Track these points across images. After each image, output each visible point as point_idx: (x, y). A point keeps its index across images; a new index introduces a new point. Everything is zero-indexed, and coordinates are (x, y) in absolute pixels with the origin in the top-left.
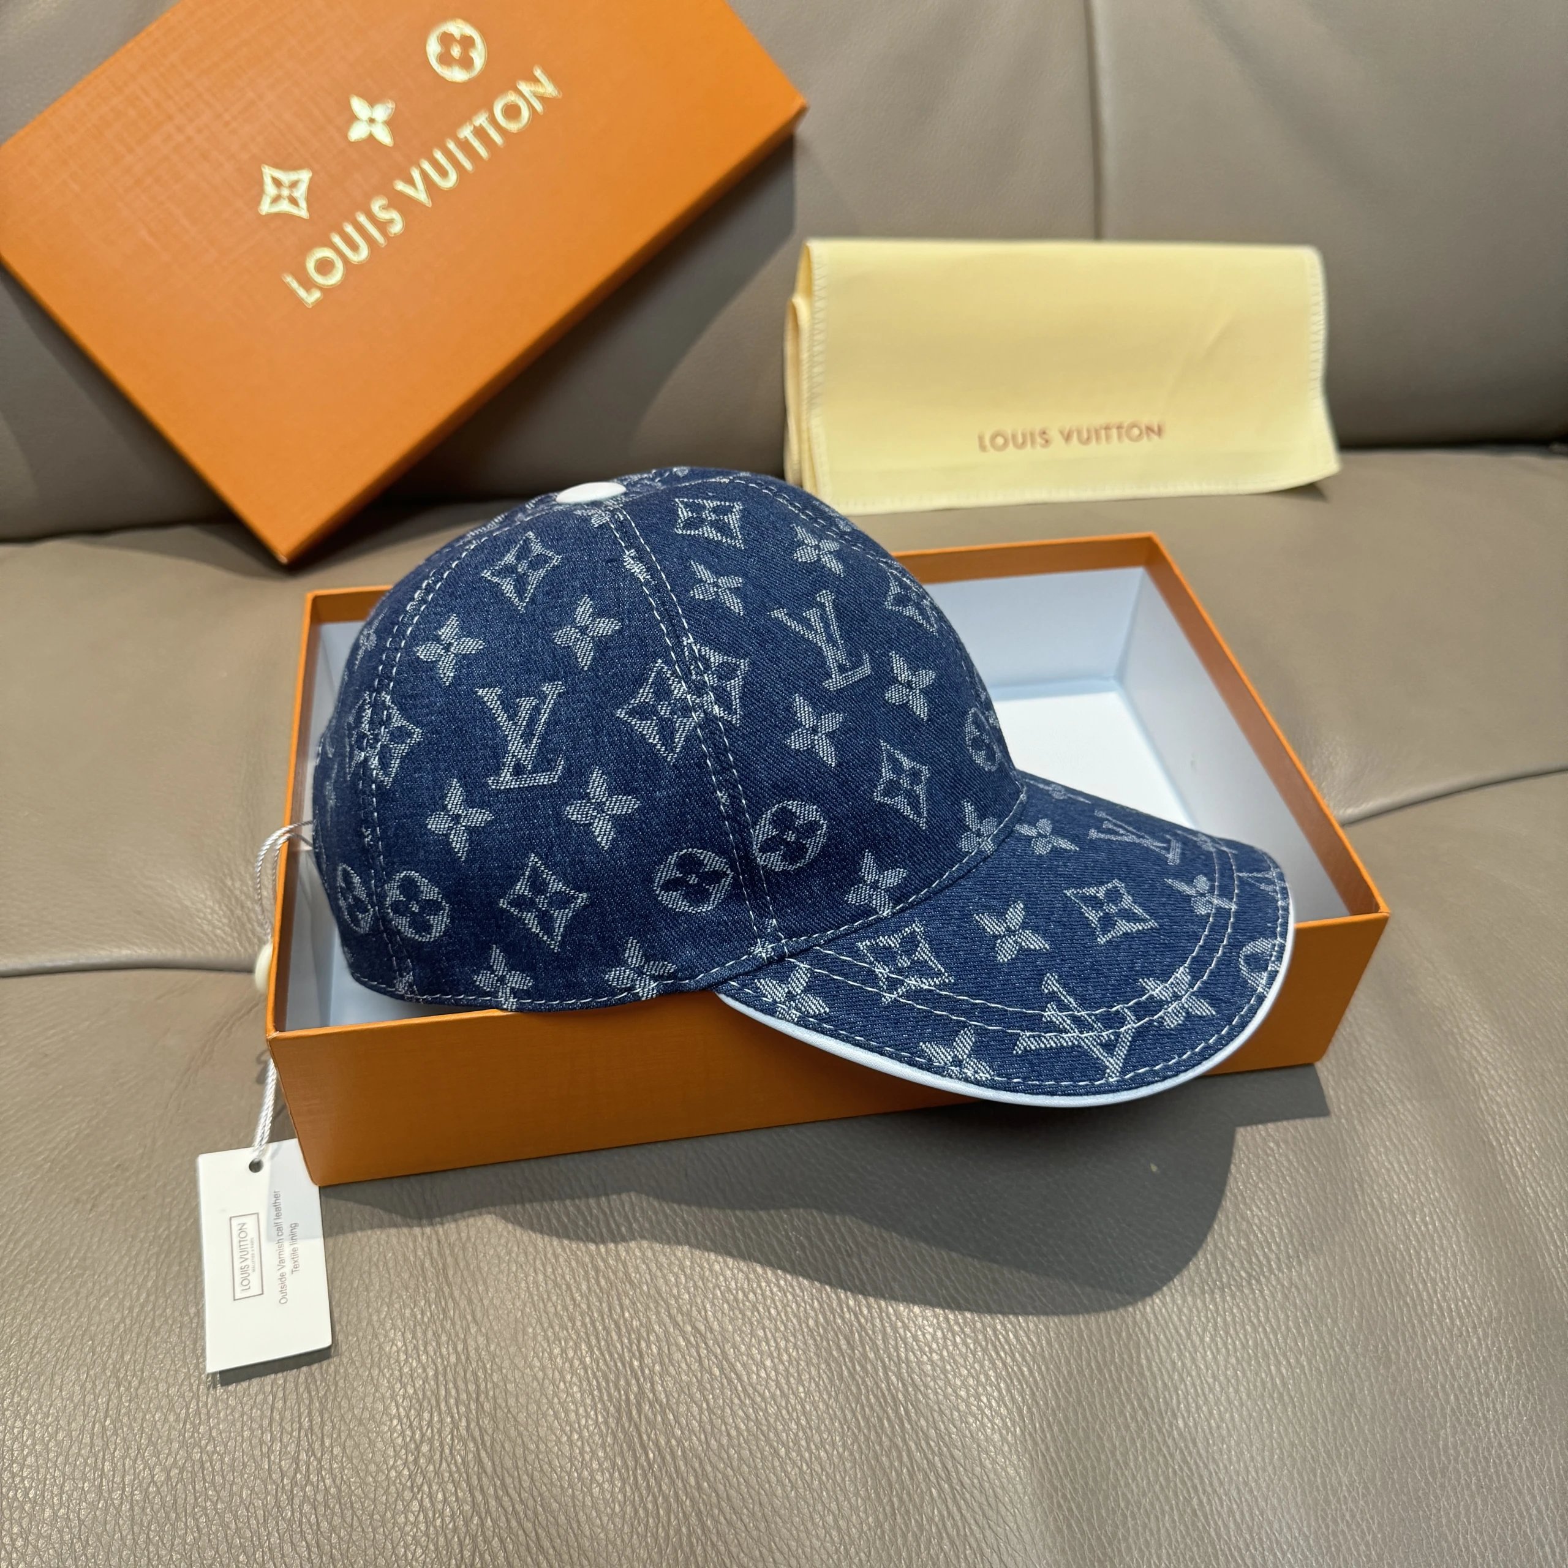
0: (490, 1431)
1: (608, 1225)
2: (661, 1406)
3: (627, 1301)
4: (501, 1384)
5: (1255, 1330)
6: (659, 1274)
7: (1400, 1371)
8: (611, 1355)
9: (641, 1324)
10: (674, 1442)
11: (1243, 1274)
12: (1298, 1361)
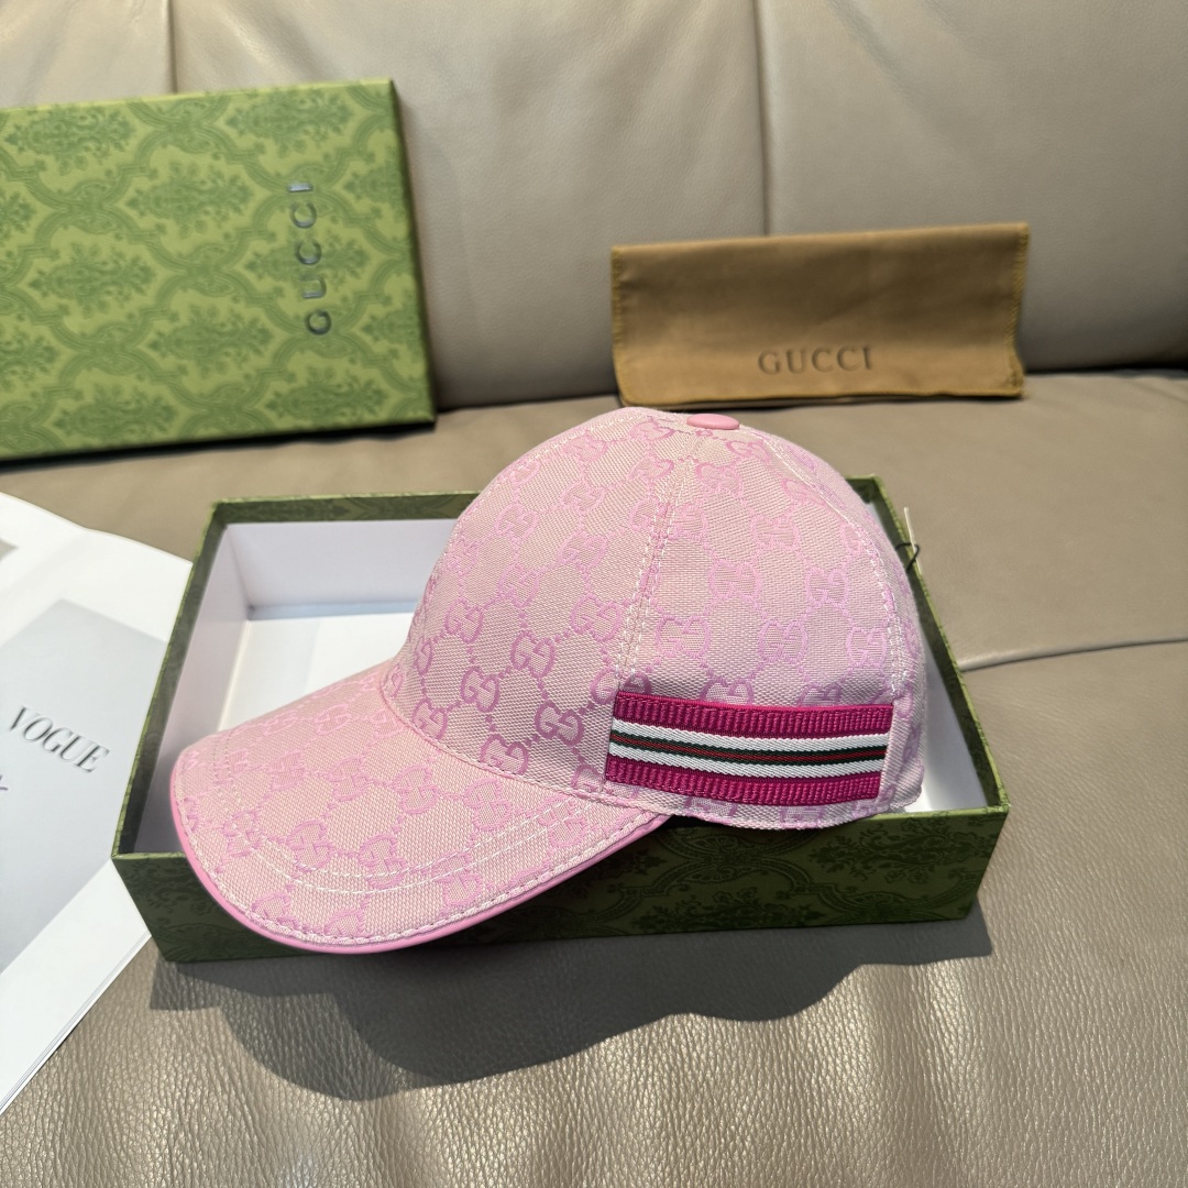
0: (67, 1145)
1: (189, 994)
2: (193, 1136)
3: (188, 1054)
4: (83, 1110)
5: (664, 1114)
6: (215, 1034)
7: (778, 1162)
8: (165, 1092)
9: (194, 1071)
10: (195, 1165)
11: (666, 1066)
12: (693, 1144)
